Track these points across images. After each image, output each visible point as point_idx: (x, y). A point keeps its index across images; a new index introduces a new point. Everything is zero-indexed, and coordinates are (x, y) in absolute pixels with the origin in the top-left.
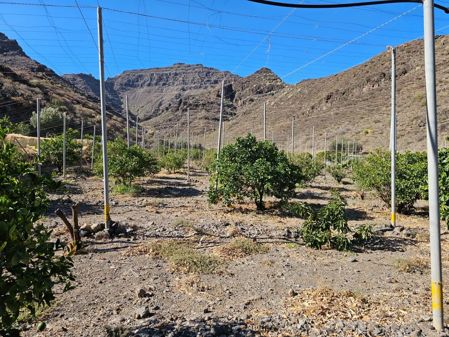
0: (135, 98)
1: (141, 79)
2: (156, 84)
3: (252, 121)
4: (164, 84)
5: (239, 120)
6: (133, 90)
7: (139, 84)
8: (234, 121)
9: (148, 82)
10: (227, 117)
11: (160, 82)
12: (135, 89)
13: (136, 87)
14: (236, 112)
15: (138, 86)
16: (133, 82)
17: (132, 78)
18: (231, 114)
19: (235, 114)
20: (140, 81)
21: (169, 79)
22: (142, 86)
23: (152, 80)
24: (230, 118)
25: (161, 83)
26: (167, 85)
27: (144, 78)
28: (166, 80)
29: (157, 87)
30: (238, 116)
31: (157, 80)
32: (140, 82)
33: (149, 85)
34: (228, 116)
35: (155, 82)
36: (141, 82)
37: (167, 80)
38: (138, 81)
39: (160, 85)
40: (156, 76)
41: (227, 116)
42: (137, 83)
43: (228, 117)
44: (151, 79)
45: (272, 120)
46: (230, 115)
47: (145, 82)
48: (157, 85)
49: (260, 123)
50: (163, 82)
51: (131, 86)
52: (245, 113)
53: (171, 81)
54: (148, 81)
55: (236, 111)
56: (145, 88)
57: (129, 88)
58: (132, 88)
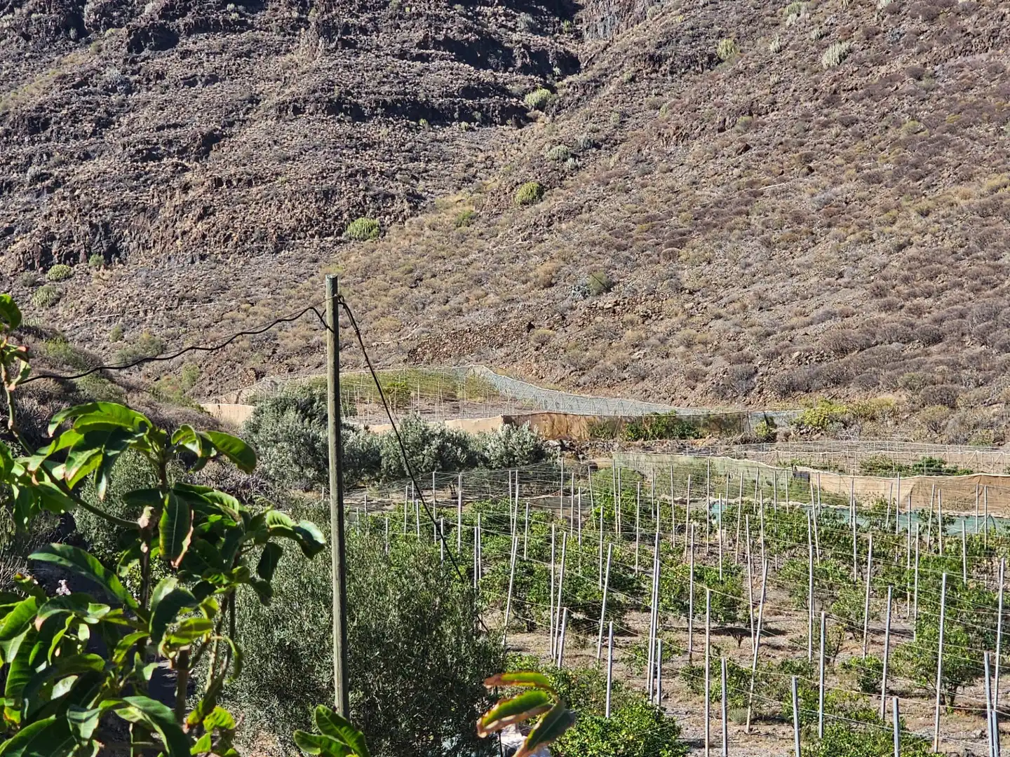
3: (730, 134)
5: (614, 118)
8: (574, 127)
10: (502, 91)
14: (572, 48)
18: (538, 64)
19: (570, 64)
24: (532, 99)
30: (597, 83)
34: (515, 81)
41: (502, 77)
43: (515, 89)
45: (905, 145)
46: (525, 70)
49: (808, 158)
52: (656, 60)
55: (579, 36)
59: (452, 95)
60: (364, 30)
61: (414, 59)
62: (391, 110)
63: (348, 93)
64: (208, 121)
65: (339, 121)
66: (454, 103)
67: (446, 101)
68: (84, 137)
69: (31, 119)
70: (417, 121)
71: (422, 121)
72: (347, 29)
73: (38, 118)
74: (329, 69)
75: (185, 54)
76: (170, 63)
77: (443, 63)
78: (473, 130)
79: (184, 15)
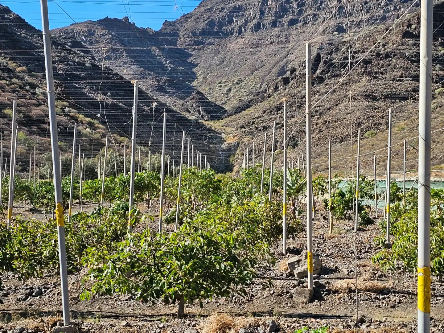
0: (225, 63)
1: (237, 16)
2: (274, 24)
4: (293, 22)
6: (220, 43)
7: (233, 28)
9: (255, 22)
11: (282, 16)
12: (225, 41)
13: (226, 35)
15: (232, 34)
16: (221, 24)
17: (218, 16)
20: (236, 21)
21: (304, 8)
22: (240, 33)
23: (264, 15)
25: (286, 20)
26: (299, 24)
27: (245, 13)
28: (297, 11)
29: (275, 31)
31: (276, 12)
32: (237, 23)
33: (258, 27)
35: (271, 18)
36: (239, 24)
37: (301, 12)
38: (231, 22)
39: (283, 25)
40: (274, 3)
42: (229, 27)
44: (262, 13)
47: (247, 21)
48: (276, 26)
50: (290, 17)
51: (216, 35)
53: (308, 12)
54: (254, 18)
56: (248, 34)
57: (210, 40)
58: (217, 41)
59: (409, 91)
60: (382, 73)
61: (397, 81)
62: (387, 97)
63: (373, 92)
64: (330, 104)
65: (368, 101)
66: (409, 94)
67: (406, 93)
68: (293, 111)
69: (278, 107)
70: (396, 100)
71: (397, 100)
72: (376, 73)
73: (280, 107)
74: (368, 85)
75: (327, 85)
76: (322, 88)
77: (407, 82)
78: (415, 102)
79: (328, 73)
